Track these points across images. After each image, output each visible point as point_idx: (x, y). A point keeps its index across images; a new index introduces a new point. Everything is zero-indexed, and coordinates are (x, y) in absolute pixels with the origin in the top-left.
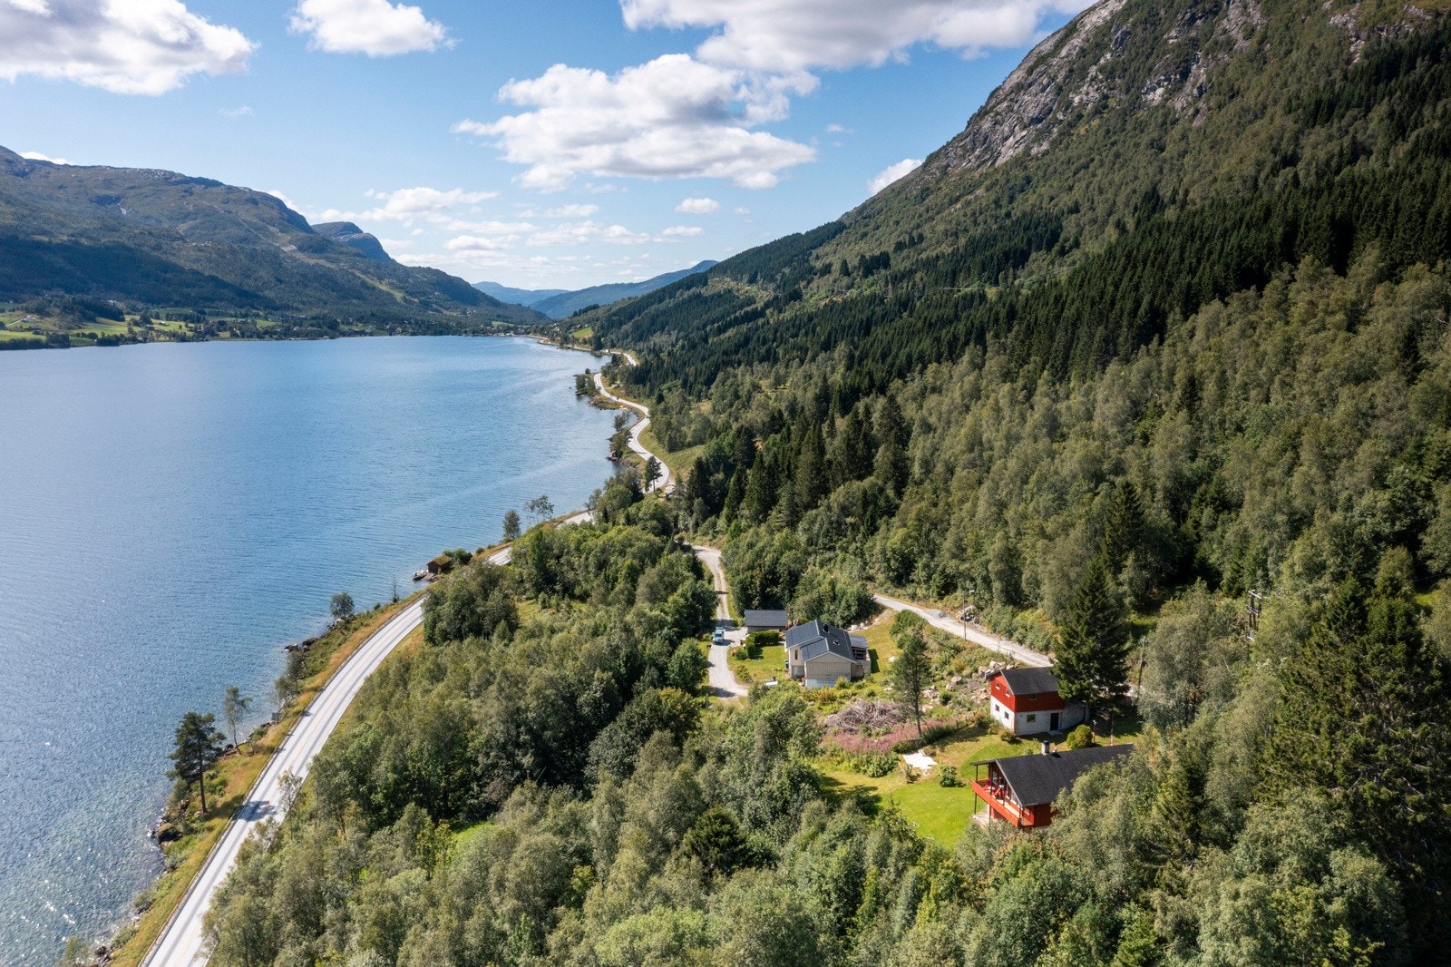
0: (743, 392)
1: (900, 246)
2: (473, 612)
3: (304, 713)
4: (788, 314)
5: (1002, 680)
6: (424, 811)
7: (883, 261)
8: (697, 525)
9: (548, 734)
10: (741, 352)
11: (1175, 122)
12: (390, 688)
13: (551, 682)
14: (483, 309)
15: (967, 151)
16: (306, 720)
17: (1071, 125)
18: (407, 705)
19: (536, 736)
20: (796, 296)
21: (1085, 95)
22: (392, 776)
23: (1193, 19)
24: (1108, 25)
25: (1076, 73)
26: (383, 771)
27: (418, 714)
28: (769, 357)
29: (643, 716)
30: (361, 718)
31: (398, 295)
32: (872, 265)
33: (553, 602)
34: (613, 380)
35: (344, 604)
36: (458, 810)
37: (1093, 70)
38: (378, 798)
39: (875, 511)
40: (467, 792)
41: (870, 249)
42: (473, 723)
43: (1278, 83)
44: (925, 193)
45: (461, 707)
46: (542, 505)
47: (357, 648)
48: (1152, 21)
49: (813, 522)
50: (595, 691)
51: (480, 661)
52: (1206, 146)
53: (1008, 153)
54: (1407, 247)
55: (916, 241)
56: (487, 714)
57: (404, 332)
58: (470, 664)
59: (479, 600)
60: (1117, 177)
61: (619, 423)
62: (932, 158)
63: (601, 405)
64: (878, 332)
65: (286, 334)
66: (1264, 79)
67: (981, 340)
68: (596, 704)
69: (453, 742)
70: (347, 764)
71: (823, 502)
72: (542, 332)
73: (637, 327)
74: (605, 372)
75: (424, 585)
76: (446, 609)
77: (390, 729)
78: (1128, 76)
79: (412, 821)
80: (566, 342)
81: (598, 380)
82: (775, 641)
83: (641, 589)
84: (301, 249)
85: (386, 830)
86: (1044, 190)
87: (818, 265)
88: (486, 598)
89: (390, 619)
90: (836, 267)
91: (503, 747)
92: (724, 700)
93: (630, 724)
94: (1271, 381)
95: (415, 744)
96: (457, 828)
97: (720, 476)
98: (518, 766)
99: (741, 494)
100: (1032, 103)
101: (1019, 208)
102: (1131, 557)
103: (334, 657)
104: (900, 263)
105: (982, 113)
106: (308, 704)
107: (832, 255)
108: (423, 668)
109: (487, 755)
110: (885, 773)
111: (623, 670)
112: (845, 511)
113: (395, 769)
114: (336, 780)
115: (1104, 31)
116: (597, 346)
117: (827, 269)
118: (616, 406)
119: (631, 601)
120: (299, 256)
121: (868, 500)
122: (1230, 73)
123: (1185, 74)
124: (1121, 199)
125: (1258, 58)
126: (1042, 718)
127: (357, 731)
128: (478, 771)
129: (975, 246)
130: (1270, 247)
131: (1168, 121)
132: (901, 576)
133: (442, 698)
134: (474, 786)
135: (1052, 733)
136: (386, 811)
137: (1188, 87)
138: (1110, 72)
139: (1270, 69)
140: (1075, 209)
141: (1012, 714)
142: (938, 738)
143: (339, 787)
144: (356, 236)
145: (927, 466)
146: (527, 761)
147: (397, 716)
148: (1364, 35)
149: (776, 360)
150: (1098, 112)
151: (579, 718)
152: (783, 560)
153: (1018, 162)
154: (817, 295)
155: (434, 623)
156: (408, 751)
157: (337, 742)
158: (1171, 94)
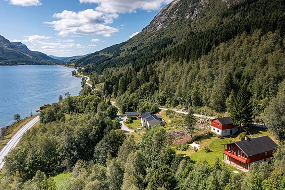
0: (110, 72)
1: (139, 45)
2: (53, 116)
3: (5, 145)
4: (117, 58)
5: (217, 121)
6: (43, 173)
7: (136, 48)
8: (106, 97)
9: (82, 145)
10: (108, 65)
11: (192, 21)
12: (31, 135)
13: (81, 130)
14: (50, 60)
15: (150, 28)
16: (6, 146)
17: (171, 23)
18: (36, 139)
19: (78, 146)
20: (119, 55)
21: (174, 17)
22: (31, 161)
23: (194, 2)
24: (177, 4)
25: (172, 13)
26: (28, 159)
27: (39, 141)
28: (114, 66)
29: (110, 138)
30: (21, 144)
31: (31, 57)
32: (133, 49)
33: (74, 113)
34: (80, 72)
35: (18, 117)
36: (53, 170)
37: (175, 12)
38: (27, 168)
39: (153, 89)
40: (56, 164)
41: (132, 46)
42: (57, 144)
43: (213, 13)
44: (143, 36)
45: (53, 138)
46: (67, 94)
47: (21, 127)
48: (186, 3)
49: (137, 93)
50: (94, 132)
51: (58, 126)
52: (200, 24)
53: (159, 28)
54: (264, 30)
55: (142, 44)
56: (62, 141)
57: (32, 65)
58: (55, 127)
59: (55, 113)
60: (182, 31)
61: (83, 80)
62: (144, 29)
63: (78, 77)
64: (137, 60)
65: (5, 64)
66: (210, 12)
67: (165, 57)
68: (94, 135)
69: (51, 150)
70: (16, 158)
71: (139, 88)
72: (63, 64)
73: (84, 62)
74: (78, 71)
75: (39, 113)
76: (46, 115)
77: (30, 146)
78: (182, 13)
79: (39, 177)
80: (69, 66)
81: (77, 72)
82: (135, 119)
83: (98, 108)
84: (8, 47)
85: (29, 181)
86: (167, 34)
87: (122, 50)
88: (56, 113)
89: (30, 120)
90: (126, 50)
91: (67, 150)
92: (128, 133)
93: (107, 141)
94: (246, 55)
95: (39, 150)
96: (54, 175)
97: (111, 86)
98: (72, 155)
99: (117, 89)
100: (163, 19)
101: (162, 38)
102: (232, 91)
103: (14, 130)
104: (139, 48)
105: (153, 21)
106: (7, 142)
107: (125, 48)
108: (40, 129)
109: (62, 152)
110: (186, 150)
111: (100, 126)
112: (145, 89)
113: (32, 159)
114: (13, 163)
115: (176, 5)
116: (76, 67)
117: (124, 50)
118: (82, 77)
119: (96, 111)
120: (8, 48)
121: (151, 86)
122: (203, 11)
123: (193, 13)
124: (184, 35)
125: (208, 9)
126: (228, 131)
127: (20, 148)
128: (60, 157)
129: (155, 44)
130: (233, 31)
131: (191, 21)
132: (163, 103)
133: (47, 136)
134: (58, 162)
135: (231, 135)
136: (30, 172)
137: (194, 15)
138: (178, 13)
139: (211, 10)
140: (175, 37)
141: (220, 131)
142: (198, 139)
143: (13, 165)
144: (21, 45)
145: (163, 79)
146: (75, 153)
147: (32, 143)
148: (229, 3)
149: (116, 67)
150: (176, 20)
151: (89, 140)
152: (133, 100)
153: (161, 30)
154: (122, 55)
155: (43, 119)
156: (36, 153)
157: (14, 152)
158: (190, 17)
